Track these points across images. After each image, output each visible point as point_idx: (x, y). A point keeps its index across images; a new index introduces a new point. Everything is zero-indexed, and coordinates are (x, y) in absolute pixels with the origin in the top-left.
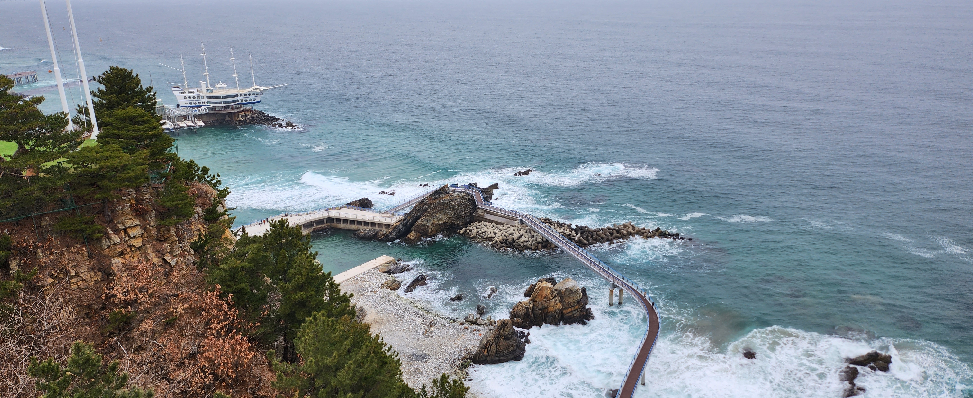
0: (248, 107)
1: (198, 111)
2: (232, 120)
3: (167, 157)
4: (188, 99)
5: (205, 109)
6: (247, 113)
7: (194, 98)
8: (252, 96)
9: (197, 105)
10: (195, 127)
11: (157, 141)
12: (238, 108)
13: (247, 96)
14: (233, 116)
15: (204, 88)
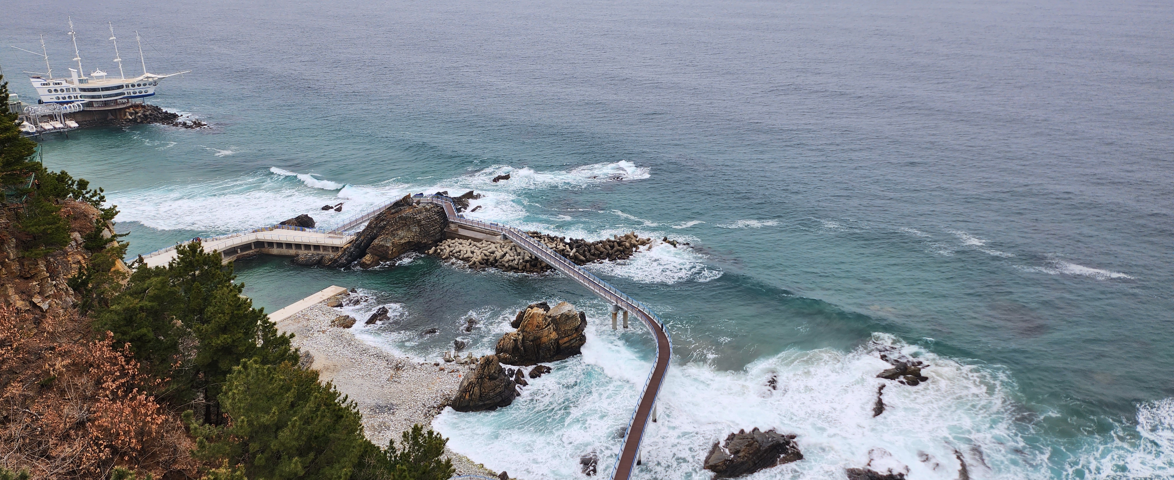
0: (138, 101)
1: (69, 109)
2: (116, 118)
3: (27, 168)
4: (53, 93)
5: (79, 106)
6: (137, 110)
7: (62, 90)
8: (142, 86)
9: (67, 100)
10: (66, 130)
11: (11, 146)
12: (124, 104)
13: (136, 87)
14: (118, 113)
15: (75, 77)
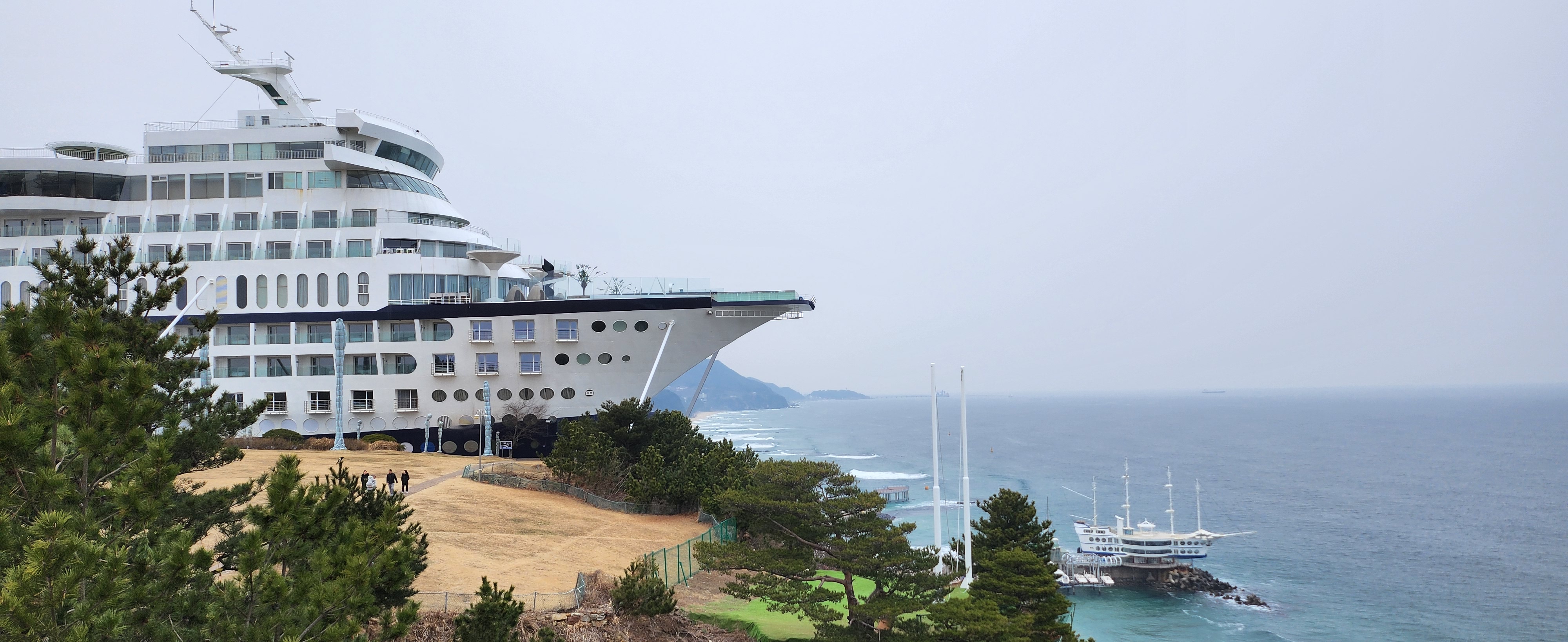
0: (1185, 563)
1: (1108, 562)
2: (1157, 580)
3: (1057, 630)
4: (1095, 541)
5: (1118, 560)
6: (1183, 573)
7: (1104, 540)
8: (1193, 545)
9: (1108, 551)
10: (1100, 586)
12: (1168, 563)
13: (1186, 545)
14: (1159, 573)
15: (1120, 527)
